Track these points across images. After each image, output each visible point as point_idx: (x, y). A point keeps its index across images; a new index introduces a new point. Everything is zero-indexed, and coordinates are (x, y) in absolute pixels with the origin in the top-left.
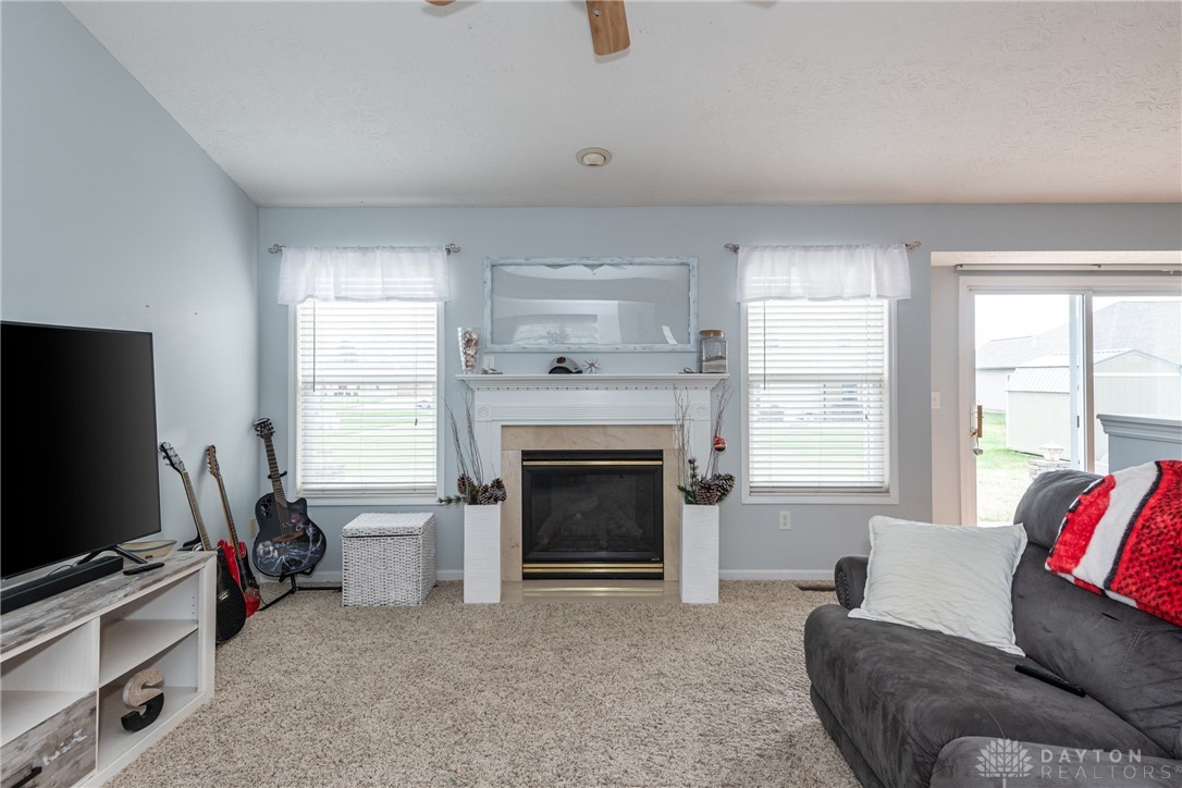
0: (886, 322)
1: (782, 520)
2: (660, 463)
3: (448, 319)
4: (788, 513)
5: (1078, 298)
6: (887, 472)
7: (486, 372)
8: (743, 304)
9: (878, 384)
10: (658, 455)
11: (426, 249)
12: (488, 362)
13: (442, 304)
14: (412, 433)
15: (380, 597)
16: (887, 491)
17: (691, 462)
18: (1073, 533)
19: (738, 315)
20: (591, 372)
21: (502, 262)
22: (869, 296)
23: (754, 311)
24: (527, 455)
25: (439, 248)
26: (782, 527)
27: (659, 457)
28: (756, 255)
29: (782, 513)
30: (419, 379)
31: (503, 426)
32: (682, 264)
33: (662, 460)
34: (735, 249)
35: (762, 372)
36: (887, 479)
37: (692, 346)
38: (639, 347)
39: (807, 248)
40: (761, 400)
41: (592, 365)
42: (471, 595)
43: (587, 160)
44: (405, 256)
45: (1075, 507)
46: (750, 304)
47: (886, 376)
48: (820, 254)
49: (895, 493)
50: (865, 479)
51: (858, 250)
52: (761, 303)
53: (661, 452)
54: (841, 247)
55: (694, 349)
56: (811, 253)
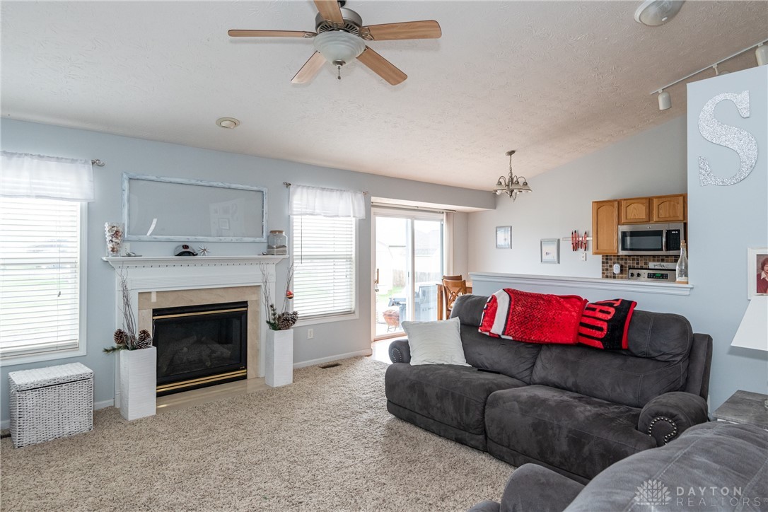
0: (354, 229)
1: (309, 334)
2: (246, 309)
3: (91, 215)
4: (312, 330)
5: (409, 220)
6: (354, 303)
7: (129, 255)
8: (291, 216)
9: (348, 260)
10: (245, 304)
11: (73, 161)
12: (127, 248)
13: (85, 204)
14: (56, 303)
15: (55, 432)
16: (354, 313)
17: (272, 306)
18: (488, 317)
19: (288, 222)
20: (204, 254)
21: (138, 177)
22: (350, 216)
23: (296, 220)
24: (156, 312)
25: (86, 162)
26: (309, 337)
27: (245, 305)
28: (299, 190)
29: (309, 330)
30: (62, 260)
31: (139, 293)
32: (259, 191)
33: (247, 307)
34: (288, 185)
35: (300, 254)
36: (353, 307)
37: (264, 239)
38: (234, 239)
39: (323, 189)
40: (299, 269)
41: (205, 250)
42: (133, 413)
43: (223, 124)
44: (53, 164)
45: (487, 308)
46: (294, 217)
47: (353, 256)
48: (328, 193)
49: (357, 313)
50: (345, 308)
51: (345, 193)
52: (300, 217)
53: (246, 302)
54: (337, 190)
55: (266, 241)
56: (325, 192)
